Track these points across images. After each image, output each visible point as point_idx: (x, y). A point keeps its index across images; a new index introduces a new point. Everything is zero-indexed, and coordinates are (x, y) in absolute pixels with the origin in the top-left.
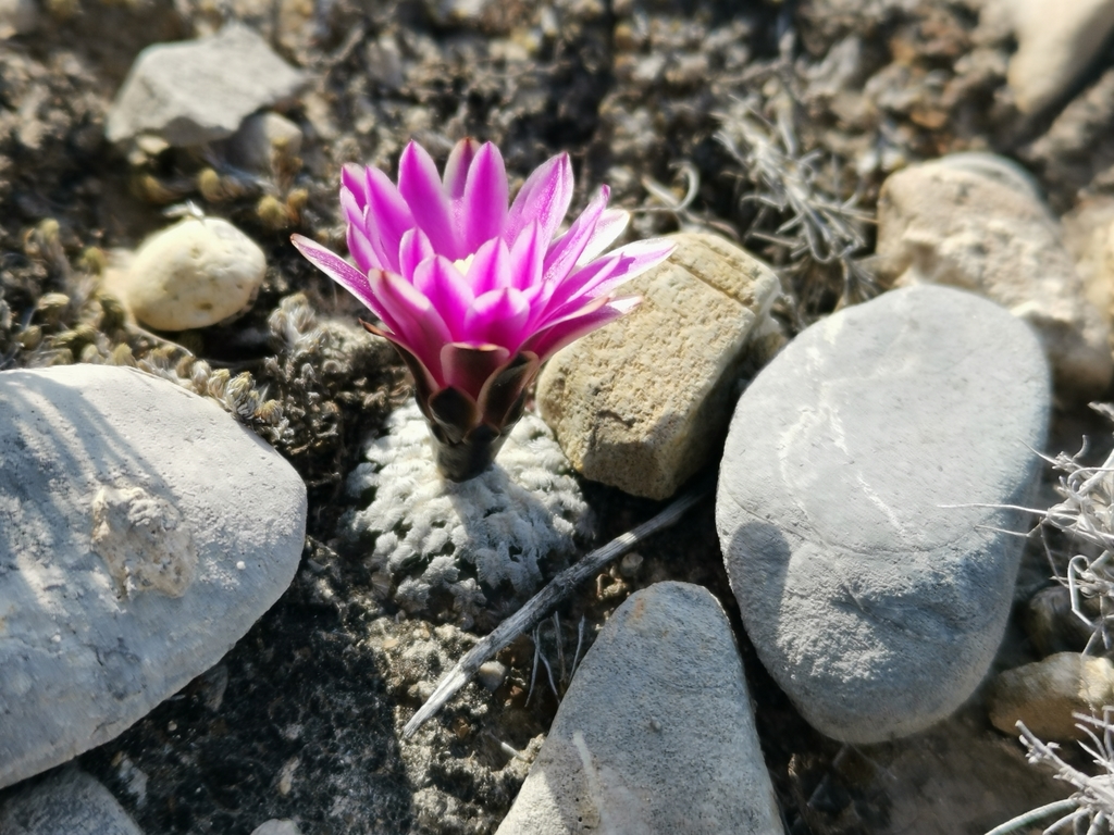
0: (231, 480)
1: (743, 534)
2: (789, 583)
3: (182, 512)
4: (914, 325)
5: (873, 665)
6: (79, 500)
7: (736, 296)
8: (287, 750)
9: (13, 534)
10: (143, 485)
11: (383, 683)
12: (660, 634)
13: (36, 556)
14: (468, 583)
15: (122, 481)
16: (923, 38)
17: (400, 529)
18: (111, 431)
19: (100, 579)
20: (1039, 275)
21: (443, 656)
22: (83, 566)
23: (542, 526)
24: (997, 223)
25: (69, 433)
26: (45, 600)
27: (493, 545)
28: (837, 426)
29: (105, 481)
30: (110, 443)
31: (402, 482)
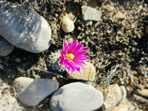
0: (41, 45)
1: (62, 89)
2: (58, 96)
3: (36, 43)
4: (94, 96)
5: (54, 106)
6: (31, 34)
7: (89, 78)
8: (27, 57)
9: (25, 31)
10: (36, 38)
11: (37, 62)
12: (50, 86)
13: (24, 34)
14: (50, 65)
15: (35, 37)
16: (142, 79)
17: (52, 57)
18: (39, 33)
19: (26, 40)
20: (110, 104)
21: (42, 66)
22: (26, 38)
23: (59, 69)
24: (114, 98)
25: (36, 30)
26: (20, 37)
27: (54, 66)
28: (76, 94)
29: (34, 35)
30: (38, 34)
31: (56, 55)
